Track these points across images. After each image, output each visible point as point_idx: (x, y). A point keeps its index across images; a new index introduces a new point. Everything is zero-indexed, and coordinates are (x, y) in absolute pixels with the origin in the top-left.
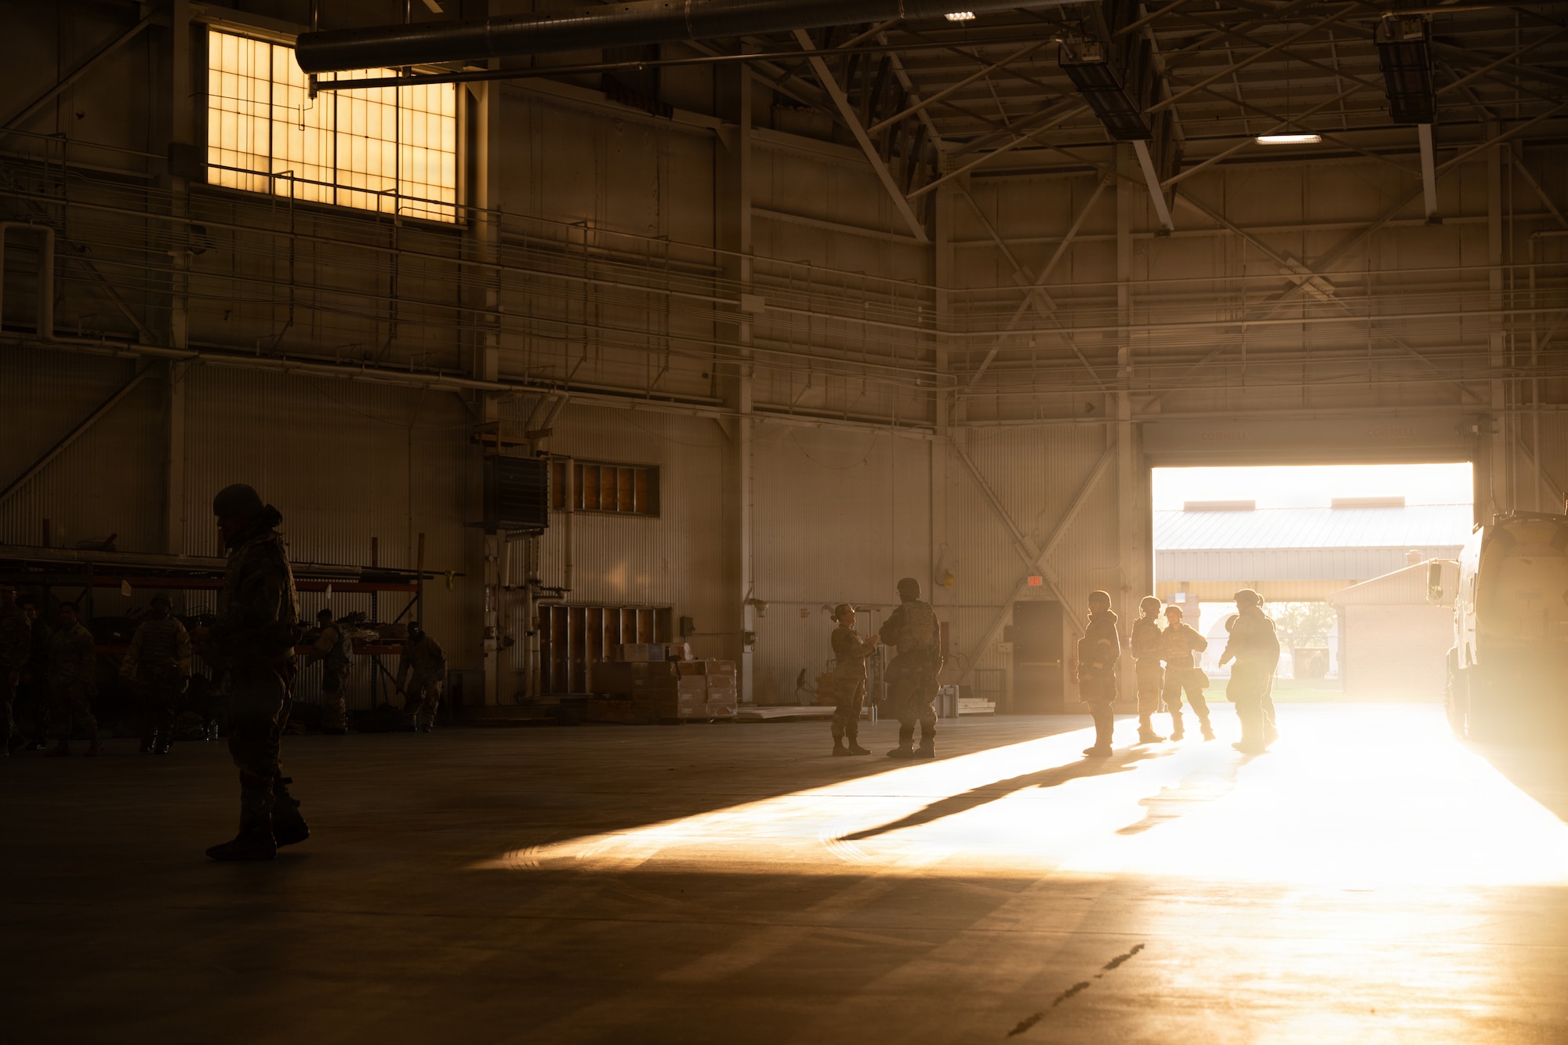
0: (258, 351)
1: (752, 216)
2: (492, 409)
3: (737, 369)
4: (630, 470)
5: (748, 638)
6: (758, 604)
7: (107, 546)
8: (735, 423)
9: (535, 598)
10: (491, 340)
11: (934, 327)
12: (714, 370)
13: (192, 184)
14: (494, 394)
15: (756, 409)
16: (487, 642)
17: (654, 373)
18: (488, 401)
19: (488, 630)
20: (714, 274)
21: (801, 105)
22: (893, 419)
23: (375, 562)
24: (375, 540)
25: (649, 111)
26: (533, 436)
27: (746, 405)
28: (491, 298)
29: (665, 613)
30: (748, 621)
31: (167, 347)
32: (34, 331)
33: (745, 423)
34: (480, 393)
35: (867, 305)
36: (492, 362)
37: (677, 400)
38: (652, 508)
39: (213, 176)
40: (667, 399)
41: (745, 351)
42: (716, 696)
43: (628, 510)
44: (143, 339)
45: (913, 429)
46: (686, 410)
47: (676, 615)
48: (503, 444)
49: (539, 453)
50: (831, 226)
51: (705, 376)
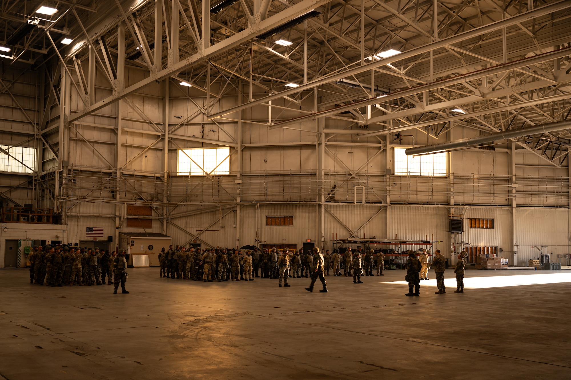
0: (404, 203)
1: (515, 167)
2: (452, 210)
3: (512, 199)
4: (487, 220)
5: (515, 253)
6: (517, 246)
7: (374, 238)
8: (512, 210)
9: (463, 245)
10: (452, 197)
11: (568, 186)
12: (508, 199)
13: (390, 175)
14: (453, 208)
15: (517, 206)
16: (452, 253)
17: (492, 201)
18: (452, 209)
19: (452, 251)
20: (508, 180)
21: (530, 143)
22: (556, 206)
23: (427, 239)
24: (427, 235)
25: (489, 150)
26: (461, 215)
27: (514, 205)
28: (452, 190)
29: (496, 248)
30: (515, 249)
31: (386, 204)
32: (362, 203)
33: (514, 210)
34: (450, 208)
35: (547, 183)
36: (452, 202)
37: (498, 206)
38: (492, 227)
39: (396, 174)
40: (496, 206)
41: (514, 195)
42: (496, 264)
43: (487, 228)
44: (383, 203)
45: (561, 208)
46: (500, 208)
47: (499, 248)
48: (452, 217)
49: (461, 218)
50: (539, 167)
51: (506, 200)
